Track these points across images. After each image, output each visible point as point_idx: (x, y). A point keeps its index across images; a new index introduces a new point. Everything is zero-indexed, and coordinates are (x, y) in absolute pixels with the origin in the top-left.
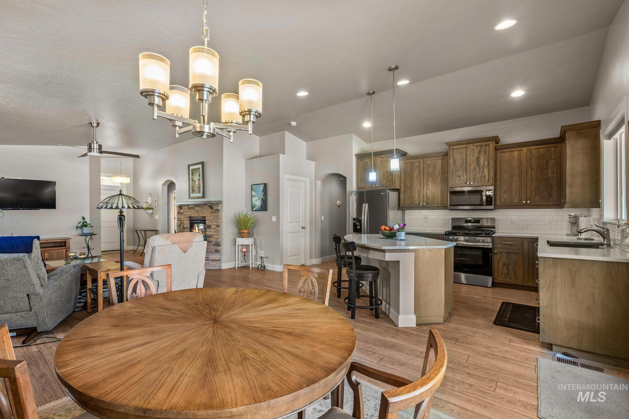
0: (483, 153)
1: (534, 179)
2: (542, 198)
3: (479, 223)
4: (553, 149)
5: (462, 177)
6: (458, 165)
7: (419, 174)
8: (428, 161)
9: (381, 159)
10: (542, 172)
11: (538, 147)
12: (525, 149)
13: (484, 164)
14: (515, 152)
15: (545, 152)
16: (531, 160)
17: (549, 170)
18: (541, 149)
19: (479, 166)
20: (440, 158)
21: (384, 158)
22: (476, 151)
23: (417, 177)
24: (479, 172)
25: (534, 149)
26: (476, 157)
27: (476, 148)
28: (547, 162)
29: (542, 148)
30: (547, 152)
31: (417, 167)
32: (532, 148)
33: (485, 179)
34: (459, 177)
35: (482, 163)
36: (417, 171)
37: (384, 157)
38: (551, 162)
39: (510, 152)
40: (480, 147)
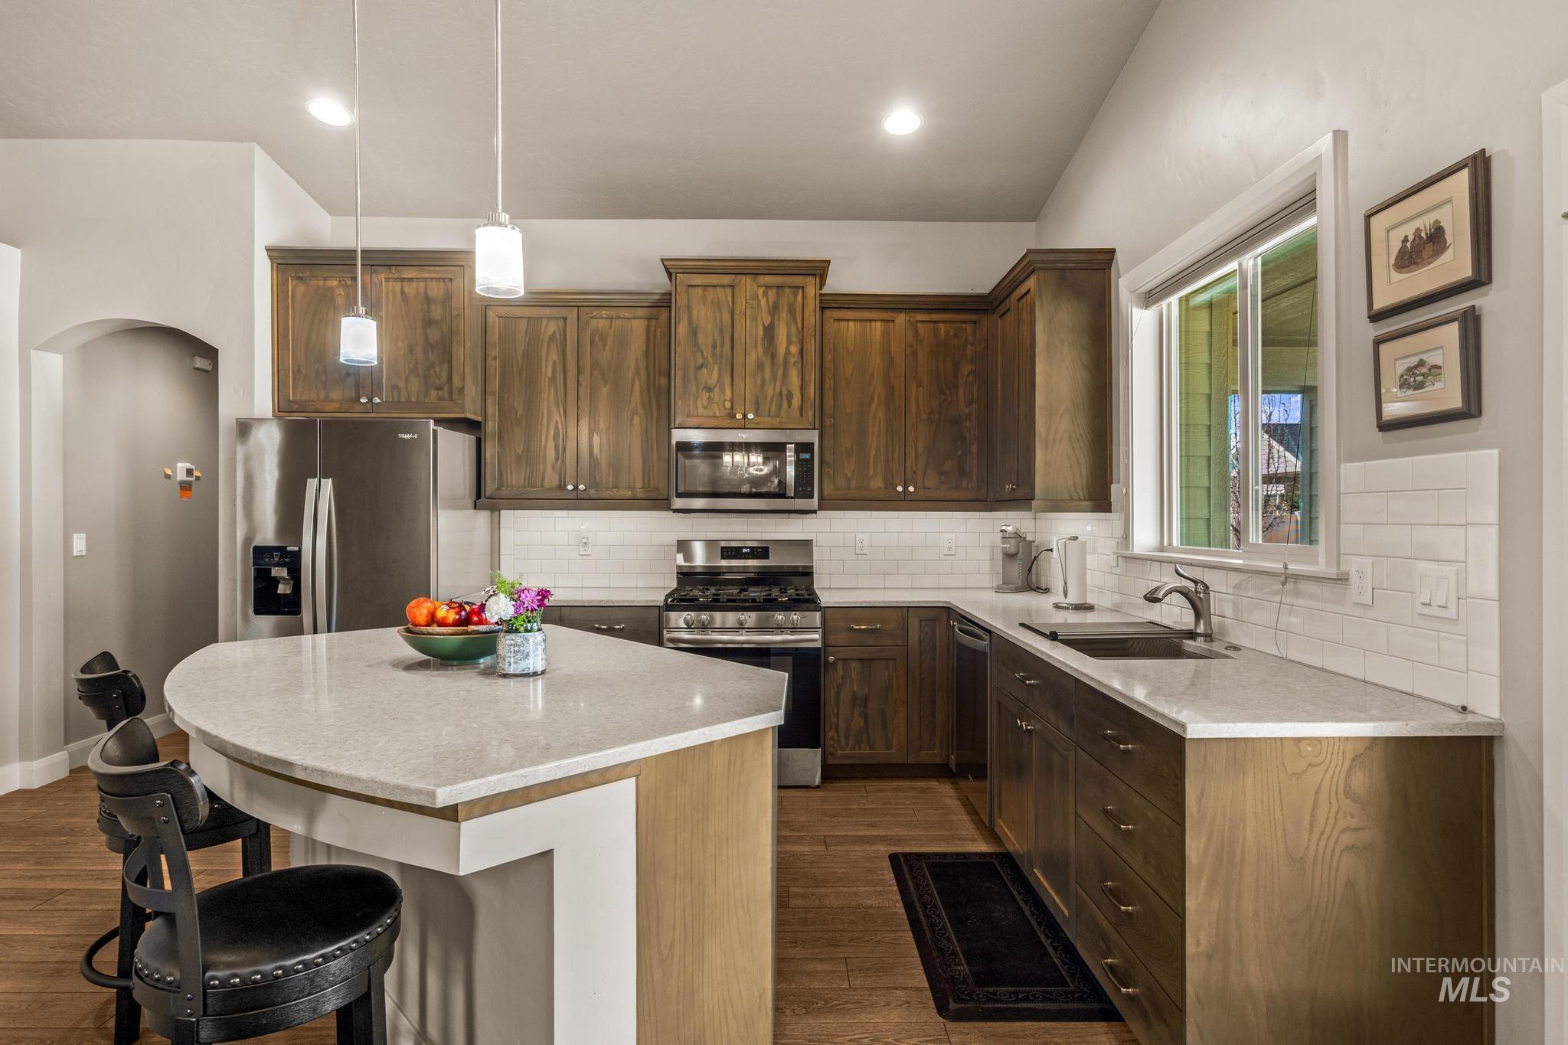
0: (784, 314)
1: (924, 417)
2: (943, 478)
3: (767, 558)
4: (969, 327)
5: (717, 390)
6: (703, 348)
7: (559, 367)
8: (594, 322)
9: (398, 285)
10: (944, 397)
11: (935, 316)
12: (901, 319)
13: (788, 351)
14: (873, 324)
15: (951, 334)
16: (914, 354)
17: (961, 391)
18: (941, 325)
19: (773, 356)
20: (641, 312)
21: (414, 284)
22: (763, 302)
23: (553, 380)
24: (774, 378)
25: (923, 322)
26: (764, 326)
27: (765, 294)
28: (956, 365)
29: (944, 322)
30: (956, 336)
31: (552, 337)
32: (920, 317)
33: (790, 405)
34: (709, 389)
35: (781, 350)
36: (554, 356)
37: (411, 279)
38: (966, 369)
39: (861, 320)
40: (774, 290)
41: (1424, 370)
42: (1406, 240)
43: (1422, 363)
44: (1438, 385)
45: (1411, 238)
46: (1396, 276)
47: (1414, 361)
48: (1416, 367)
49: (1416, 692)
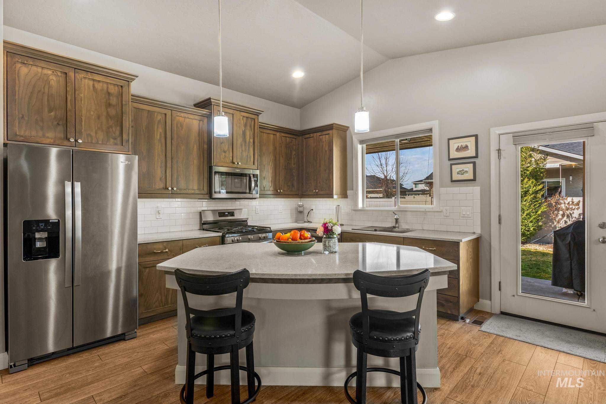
0: (248, 128)
1: (284, 167)
2: (288, 187)
3: (234, 216)
4: (294, 140)
5: (227, 152)
7: (163, 135)
8: (178, 118)
9: (91, 83)
10: (288, 161)
11: (287, 135)
12: (278, 134)
13: (249, 141)
14: (271, 135)
15: (290, 141)
16: (281, 146)
17: (292, 160)
18: (288, 138)
19: (245, 142)
20: (197, 117)
21: (101, 84)
22: (242, 122)
23: (160, 140)
24: (245, 150)
25: (283, 136)
26: (242, 131)
27: (243, 119)
28: (291, 151)
29: (288, 137)
30: (291, 142)
31: (159, 121)
32: (283, 135)
33: (250, 161)
34: (225, 152)
35: (248, 140)
36: (161, 130)
37: (99, 81)
38: (294, 153)
39: (267, 133)
40: (246, 118)
41: (464, 171)
42: (458, 146)
43: (463, 170)
44: (467, 174)
45: (460, 146)
46: (456, 153)
47: (462, 169)
48: (461, 171)
49: (460, 231)
